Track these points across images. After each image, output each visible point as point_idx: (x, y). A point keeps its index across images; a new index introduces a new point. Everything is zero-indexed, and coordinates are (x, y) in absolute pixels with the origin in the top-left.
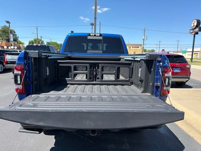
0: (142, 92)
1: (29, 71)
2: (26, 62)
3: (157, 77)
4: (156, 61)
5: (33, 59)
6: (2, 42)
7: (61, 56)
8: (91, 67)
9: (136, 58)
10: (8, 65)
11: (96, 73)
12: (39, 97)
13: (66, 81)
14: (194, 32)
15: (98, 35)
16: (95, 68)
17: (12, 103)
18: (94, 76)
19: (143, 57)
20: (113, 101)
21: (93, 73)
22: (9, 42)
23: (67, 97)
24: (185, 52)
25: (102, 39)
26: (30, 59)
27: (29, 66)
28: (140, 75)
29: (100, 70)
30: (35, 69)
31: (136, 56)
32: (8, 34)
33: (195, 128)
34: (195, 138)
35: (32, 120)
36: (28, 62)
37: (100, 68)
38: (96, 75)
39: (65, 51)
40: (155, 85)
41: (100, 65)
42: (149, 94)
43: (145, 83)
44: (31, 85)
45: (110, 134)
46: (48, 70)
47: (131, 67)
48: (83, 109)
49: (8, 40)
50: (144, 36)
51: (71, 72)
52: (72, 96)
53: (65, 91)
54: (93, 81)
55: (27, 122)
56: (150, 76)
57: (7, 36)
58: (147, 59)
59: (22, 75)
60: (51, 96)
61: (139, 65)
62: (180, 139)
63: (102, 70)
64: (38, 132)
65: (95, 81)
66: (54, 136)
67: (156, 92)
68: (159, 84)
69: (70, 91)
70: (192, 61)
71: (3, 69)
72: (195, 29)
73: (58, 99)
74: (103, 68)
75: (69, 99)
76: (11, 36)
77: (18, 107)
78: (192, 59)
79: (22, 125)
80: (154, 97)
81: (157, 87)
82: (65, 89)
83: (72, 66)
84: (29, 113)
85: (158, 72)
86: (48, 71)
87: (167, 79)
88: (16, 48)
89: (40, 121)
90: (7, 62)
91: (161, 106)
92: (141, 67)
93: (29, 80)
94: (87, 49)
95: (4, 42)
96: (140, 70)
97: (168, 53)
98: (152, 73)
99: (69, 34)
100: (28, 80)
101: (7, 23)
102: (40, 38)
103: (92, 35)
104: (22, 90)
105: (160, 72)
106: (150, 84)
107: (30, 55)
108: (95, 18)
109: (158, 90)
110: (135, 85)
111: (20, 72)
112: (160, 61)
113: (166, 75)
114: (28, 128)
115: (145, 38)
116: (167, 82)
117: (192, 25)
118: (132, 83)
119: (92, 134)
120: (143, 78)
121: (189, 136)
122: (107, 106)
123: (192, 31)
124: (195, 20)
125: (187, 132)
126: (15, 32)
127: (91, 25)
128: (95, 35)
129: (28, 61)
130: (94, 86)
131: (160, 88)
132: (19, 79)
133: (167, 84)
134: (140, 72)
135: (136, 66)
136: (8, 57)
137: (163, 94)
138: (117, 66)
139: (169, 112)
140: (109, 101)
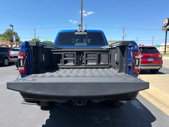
0: (118, 72)
1: (29, 56)
2: (27, 49)
3: (129, 59)
4: (128, 47)
5: (32, 47)
6: (7, 42)
7: (54, 47)
8: (77, 54)
9: (113, 46)
10: (12, 59)
11: (82, 59)
12: (37, 75)
13: (58, 66)
14: (166, 29)
15: (84, 31)
16: (81, 55)
17: (17, 79)
18: (80, 61)
19: (118, 44)
20: (94, 77)
21: (79, 59)
22: (12, 42)
23: (58, 75)
24: (159, 46)
25: (86, 34)
26: (30, 47)
27: (29, 53)
28: (116, 59)
29: (84, 56)
30: (34, 55)
31: (113, 45)
32: (12, 36)
33: (165, 105)
34: (165, 112)
35: (32, 90)
36: (29, 50)
37: (84, 55)
38: (82, 61)
39: (57, 45)
40: (128, 66)
41: (84, 53)
42: (124, 73)
43: (120, 64)
44: (31, 67)
45: (94, 109)
46: (44, 56)
47: (110, 54)
48: (70, 81)
49: (12, 41)
50: (123, 34)
51: (62, 59)
52: (62, 75)
53: (57, 73)
54: (79, 66)
55: (28, 91)
56: (124, 59)
57: (11, 38)
58: (121, 45)
59: (24, 59)
60: (46, 75)
61: (115, 51)
62: (152, 113)
63: (87, 57)
64: (36, 104)
65: (81, 66)
66: (49, 111)
67: (129, 71)
68: (131, 65)
69: (61, 72)
70: (165, 54)
71: (8, 63)
72: (166, 26)
73: (52, 76)
74: (86, 55)
75: (60, 76)
76: (14, 37)
77: (22, 80)
78: (165, 52)
79: (24, 99)
80: (127, 75)
81: (130, 67)
82: (57, 71)
83: (63, 54)
84: (29, 84)
85: (130, 55)
86: (44, 58)
87: (137, 60)
88: (18, 46)
89: (38, 90)
90: (11, 56)
91: (132, 79)
92: (116, 53)
93: (30, 63)
94: (75, 43)
95: (9, 42)
96: (116, 55)
97: (143, 45)
98: (125, 56)
99: (60, 31)
100: (28, 63)
101: (11, 26)
102: (38, 38)
103: (78, 31)
104: (24, 71)
105: (131, 55)
106: (124, 65)
107: (29, 45)
108: (82, 20)
109: (130, 70)
110: (113, 67)
111: (22, 57)
112: (131, 46)
113: (136, 57)
114: (29, 100)
115: (125, 35)
116: (138, 62)
117: (164, 23)
118: (110, 67)
119: (78, 104)
120: (119, 61)
121: (160, 111)
122: (89, 79)
123: (164, 28)
124: (167, 19)
125: (159, 108)
126: (17, 34)
127: (79, 26)
128: (81, 31)
129: (29, 48)
130: (80, 69)
131: (132, 67)
132: (22, 63)
133: (137, 64)
134: (116, 56)
135: (113, 52)
136: (12, 53)
137: (135, 72)
138: (98, 53)
139: (137, 82)
140: (91, 77)
